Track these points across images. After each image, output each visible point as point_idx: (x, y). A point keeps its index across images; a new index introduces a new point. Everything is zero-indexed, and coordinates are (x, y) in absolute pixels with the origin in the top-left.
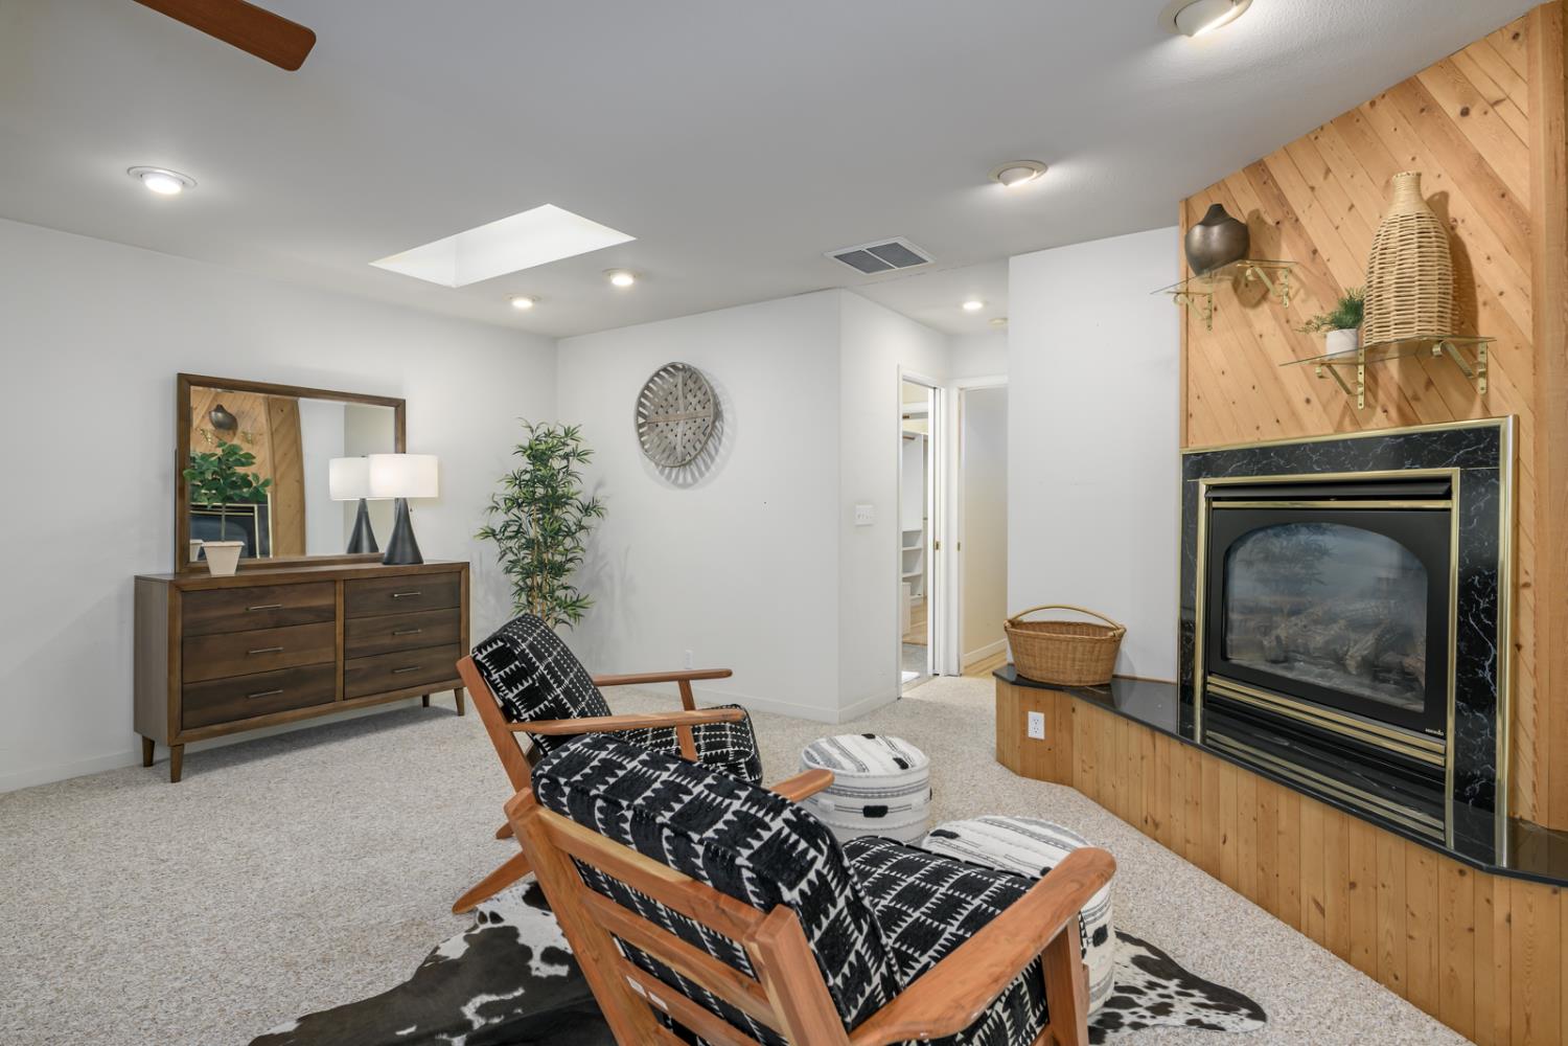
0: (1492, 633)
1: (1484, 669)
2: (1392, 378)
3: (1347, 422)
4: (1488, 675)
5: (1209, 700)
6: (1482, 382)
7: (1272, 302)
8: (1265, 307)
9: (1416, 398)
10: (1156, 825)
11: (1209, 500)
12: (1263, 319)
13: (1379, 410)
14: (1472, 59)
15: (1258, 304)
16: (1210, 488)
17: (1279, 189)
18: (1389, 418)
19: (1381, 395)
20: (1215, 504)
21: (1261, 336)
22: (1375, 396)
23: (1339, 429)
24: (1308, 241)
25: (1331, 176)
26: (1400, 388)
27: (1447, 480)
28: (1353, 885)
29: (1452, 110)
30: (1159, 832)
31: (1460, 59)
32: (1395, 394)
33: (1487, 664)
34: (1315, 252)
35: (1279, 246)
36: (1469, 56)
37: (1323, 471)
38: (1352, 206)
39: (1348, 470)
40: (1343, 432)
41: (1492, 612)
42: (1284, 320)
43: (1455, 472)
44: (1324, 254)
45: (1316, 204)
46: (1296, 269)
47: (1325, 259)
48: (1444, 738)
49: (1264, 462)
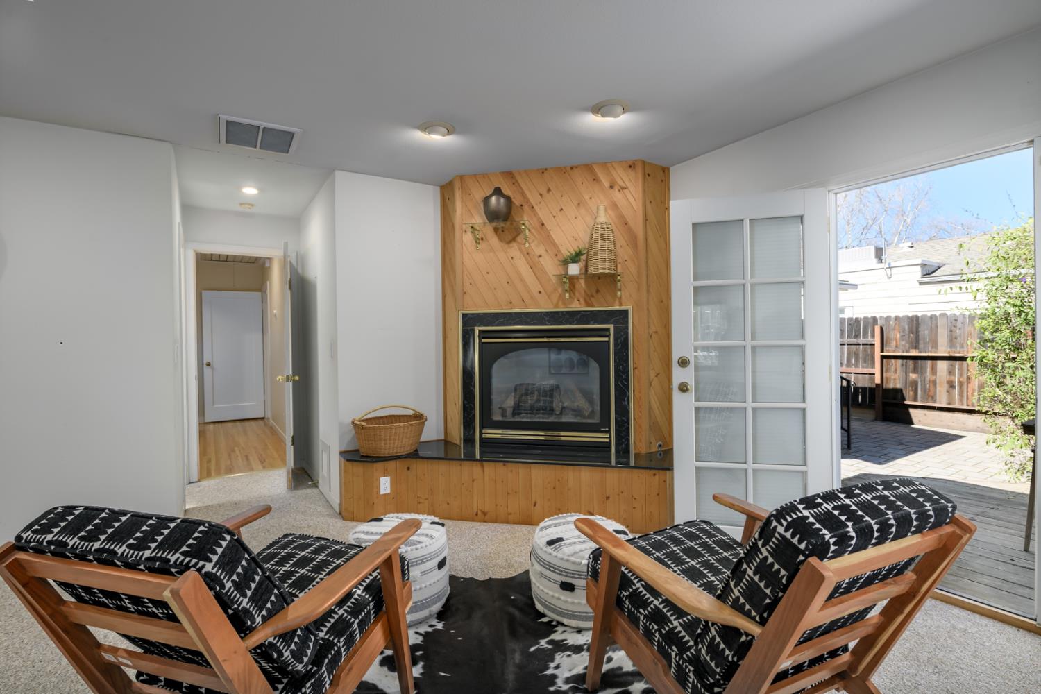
0: (627, 387)
1: (624, 401)
2: (582, 286)
3: (560, 303)
4: (626, 403)
5: (484, 442)
6: (619, 293)
7: (518, 242)
8: (514, 244)
9: (592, 296)
10: (485, 514)
11: (481, 338)
12: (514, 250)
13: (576, 300)
14: (615, 169)
15: (510, 242)
16: (481, 332)
17: (522, 189)
18: (580, 304)
19: (577, 294)
20: (484, 341)
21: (512, 258)
22: (574, 294)
23: (557, 306)
24: (539, 219)
25: (551, 193)
26: (585, 292)
27: (608, 330)
28: (608, 498)
29: (607, 184)
30: (486, 517)
31: (609, 165)
32: (583, 292)
33: (626, 399)
34: (543, 225)
35: (522, 217)
36: (613, 166)
37: (551, 325)
38: (562, 210)
39: (564, 325)
40: (558, 307)
41: (627, 379)
42: (525, 253)
43: (611, 327)
44: (548, 226)
45: (542, 203)
46: (533, 231)
47: (549, 229)
48: (609, 432)
49: (518, 320)
